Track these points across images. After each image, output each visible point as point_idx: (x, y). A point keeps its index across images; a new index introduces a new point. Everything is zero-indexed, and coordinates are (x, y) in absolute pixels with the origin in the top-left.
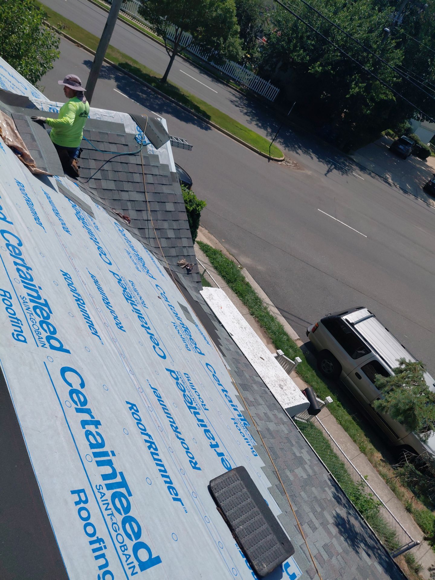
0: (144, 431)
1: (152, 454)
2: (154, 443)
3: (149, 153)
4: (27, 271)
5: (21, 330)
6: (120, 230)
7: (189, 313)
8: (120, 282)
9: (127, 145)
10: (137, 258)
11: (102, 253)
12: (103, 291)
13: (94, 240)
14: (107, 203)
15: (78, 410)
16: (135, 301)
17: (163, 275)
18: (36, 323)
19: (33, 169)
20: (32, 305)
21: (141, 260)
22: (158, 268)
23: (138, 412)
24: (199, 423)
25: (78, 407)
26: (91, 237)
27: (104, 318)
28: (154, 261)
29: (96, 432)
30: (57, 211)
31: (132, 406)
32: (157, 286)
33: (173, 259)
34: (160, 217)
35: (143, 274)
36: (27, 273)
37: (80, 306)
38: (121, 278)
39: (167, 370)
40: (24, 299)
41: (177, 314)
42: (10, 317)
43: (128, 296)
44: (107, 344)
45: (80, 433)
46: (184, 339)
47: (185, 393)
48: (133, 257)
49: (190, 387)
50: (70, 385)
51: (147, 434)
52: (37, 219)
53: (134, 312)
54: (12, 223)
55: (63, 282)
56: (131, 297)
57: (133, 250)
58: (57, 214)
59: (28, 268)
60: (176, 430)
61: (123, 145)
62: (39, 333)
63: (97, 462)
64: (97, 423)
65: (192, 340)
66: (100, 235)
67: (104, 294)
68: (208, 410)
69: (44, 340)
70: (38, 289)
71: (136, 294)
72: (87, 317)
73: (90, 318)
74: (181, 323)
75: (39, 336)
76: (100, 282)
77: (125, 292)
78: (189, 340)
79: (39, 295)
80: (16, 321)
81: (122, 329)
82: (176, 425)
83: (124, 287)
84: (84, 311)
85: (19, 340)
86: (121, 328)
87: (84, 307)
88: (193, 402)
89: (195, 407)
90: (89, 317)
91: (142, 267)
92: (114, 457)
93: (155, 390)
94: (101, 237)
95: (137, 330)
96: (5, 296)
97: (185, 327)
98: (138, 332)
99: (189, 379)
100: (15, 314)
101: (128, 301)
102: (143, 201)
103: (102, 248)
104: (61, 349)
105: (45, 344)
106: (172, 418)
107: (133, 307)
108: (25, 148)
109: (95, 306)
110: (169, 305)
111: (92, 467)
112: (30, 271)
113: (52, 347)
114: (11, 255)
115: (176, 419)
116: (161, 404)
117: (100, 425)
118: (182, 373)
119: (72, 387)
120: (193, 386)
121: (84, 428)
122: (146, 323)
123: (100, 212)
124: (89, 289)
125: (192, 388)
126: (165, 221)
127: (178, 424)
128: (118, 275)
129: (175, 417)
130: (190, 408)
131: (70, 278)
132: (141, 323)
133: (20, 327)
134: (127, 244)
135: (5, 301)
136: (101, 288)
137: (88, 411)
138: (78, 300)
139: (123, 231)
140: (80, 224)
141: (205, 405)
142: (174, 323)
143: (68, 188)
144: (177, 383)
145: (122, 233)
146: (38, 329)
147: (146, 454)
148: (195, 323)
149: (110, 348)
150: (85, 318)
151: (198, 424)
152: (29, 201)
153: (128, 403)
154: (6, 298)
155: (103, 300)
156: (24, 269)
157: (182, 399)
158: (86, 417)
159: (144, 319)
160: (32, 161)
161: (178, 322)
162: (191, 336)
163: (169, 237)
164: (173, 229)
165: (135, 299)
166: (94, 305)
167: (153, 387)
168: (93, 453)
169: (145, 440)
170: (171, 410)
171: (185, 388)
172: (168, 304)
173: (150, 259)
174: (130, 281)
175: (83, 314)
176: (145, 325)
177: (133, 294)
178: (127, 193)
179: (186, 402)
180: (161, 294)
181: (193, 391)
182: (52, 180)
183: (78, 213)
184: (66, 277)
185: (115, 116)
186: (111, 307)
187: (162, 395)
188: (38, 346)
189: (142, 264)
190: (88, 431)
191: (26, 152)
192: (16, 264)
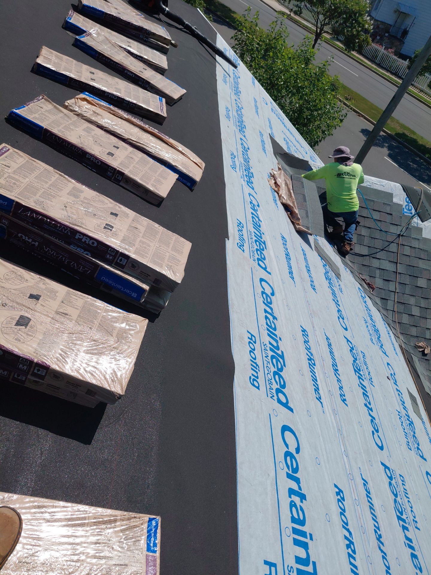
0: (345, 525)
1: (349, 555)
2: (353, 543)
3: (412, 225)
4: (273, 320)
5: (258, 375)
6: (362, 296)
7: (417, 405)
8: (352, 351)
9: (391, 214)
10: (374, 329)
11: (341, 317)
12: (334, 356)
13: (335, 302)
14: (355, 267)
15: (289, 476)
16: (363, 376)
17: (396, 353)
18: (270, 372)
19: (297, 226)
20: (270, 353)
21: (377, 332)
22: (393, 344)
23: (344, 501)
24: (407, 542)
25: (289, 472)
26: (333, 298)
27: (330, 384)
28: (390, 336)
29: (300, 506)
30: (309, 268)
31: (339, 492)
32: (388, 364)
33: (412, 339)
34: (407, 292)
35: (377, 347)
36: (273, 322)
37: (311, 366)
38: (354, 347)
39: (382, 464)
40: (265, 347)
41: (404, 403)
42: (251, 360)
43: (357, 368)
44: (328, 415)
45: (285, 501)
46: (407, 434)
47: (397, 499)
48: (369, 327)
49: (403, 493)
50: (287, 446)
51: (348, 530)
52: (291, 273)
53: (359, 386)
54: (270, 273)
55: (301, 339)
56: (360, 370)
57: (371, 319)
58: (309, 271)
59: (275, 318)
60: (379, 538)
61: (387, 214)
62: (271, 383)
63: (294, 539)
64: (303, 497)
65: (416, 438)
66: (343, 298)
67: (335, 359)
68: (419, 529)
69: (274, 391)
70: (278, 339)
71: (365, 367)
72: (315, 380)
73: (317, 382)
74: (406, 415)
75: (270, 386)
76: (333, 346)
77: (355, 363)
78: (412, 437)
79: (278, 345)
80: (255, 365)
81: (345, 402)
82: (381, 532)
83: (355, 357)
84: (313, 372)
85: (253, 385)
86: (344, 400)
87: (314, 368)
88: (404, 513)
89: (405, 520)
90: (316, 380)
91: (377, 339)
92: (311, 541)
93: (365, 483)
94: (342, 300)
95: (359, 408)
96: (251, 339)
97: (410, 420)
98: (360, 410)
99: (404, 483)
100: (255, 359)
101: (357, 373)
102: (394, 272)
103: (341, 311)
104: (286, 405)
105: (273, 396)
106: (377, 522)
107: (360, 382)
108: (295, 207)
109: (324, 370)
110: (397, 390)
111: (288, 542)
112: (275, 321)
113: (279, 401)
114: (264, 302)
115: (382, 526)
116: (369, 501)
117: (306, 500)
118: (398, 472)
119: (288, 448)
120: (407, 494)
121: (290, 497)
122: (370, 403)
123: (346, 275)
124: (321, 350)
125: (406, 496)
126: (412, 297)
127: (382, 532)
128: (351, 343)
129: (381, 523)
130: (399, 518)
131: (308, 336)
132: (365, 402)
133: (257, 373)
134: (366, 312)
135: (251, 344)
136: (333, 352)
137: (297, 480)
138: (310, 359)
139: (365, 297)
140: (326, 283)
141: (416, 522)
142: (399, 412)
143: (322, 247)
144: (390, 484)
145: (363, 300)
146: (271, 378)
147: (343, 552)
148: (422, 419)
149: (329, 419)
150: (313, 380)
151: (405, 542)
152: (287, 255)
153: (336, 486)
154: (252, 341)
155: (333, 366)
156: (271, 318)
157: (393, 505)
158: (295, 486)
159: (368, 398)
160: (298, 219)
161: (403, 412)
162: (414, 433)
163: (413, 314)
164: (420, 307)
165: (364, 373)
166: (323, 368)
167: (364, 478)
168: (293, 528)
169: (345, 535)
170: (378, 512)
171: (398, 493)
172: (396, 388)
173: (387, 333)
174: (362, 352)
175: (311, 375)
176: (368, 405)
177: (362, 366)
178: (379, 261)
179: (396, 509)
180: (391, 374)
181: (406, 500)
182: (311, 238)
183: (327, 273)
184: (304, 333)
185: (385, 185)
186: (339, 375)
187: (372, 491)
188: (268, 396)
189: (377, 337)
190: (292, 501)
191: (295, 210)
192: (266, 311)
